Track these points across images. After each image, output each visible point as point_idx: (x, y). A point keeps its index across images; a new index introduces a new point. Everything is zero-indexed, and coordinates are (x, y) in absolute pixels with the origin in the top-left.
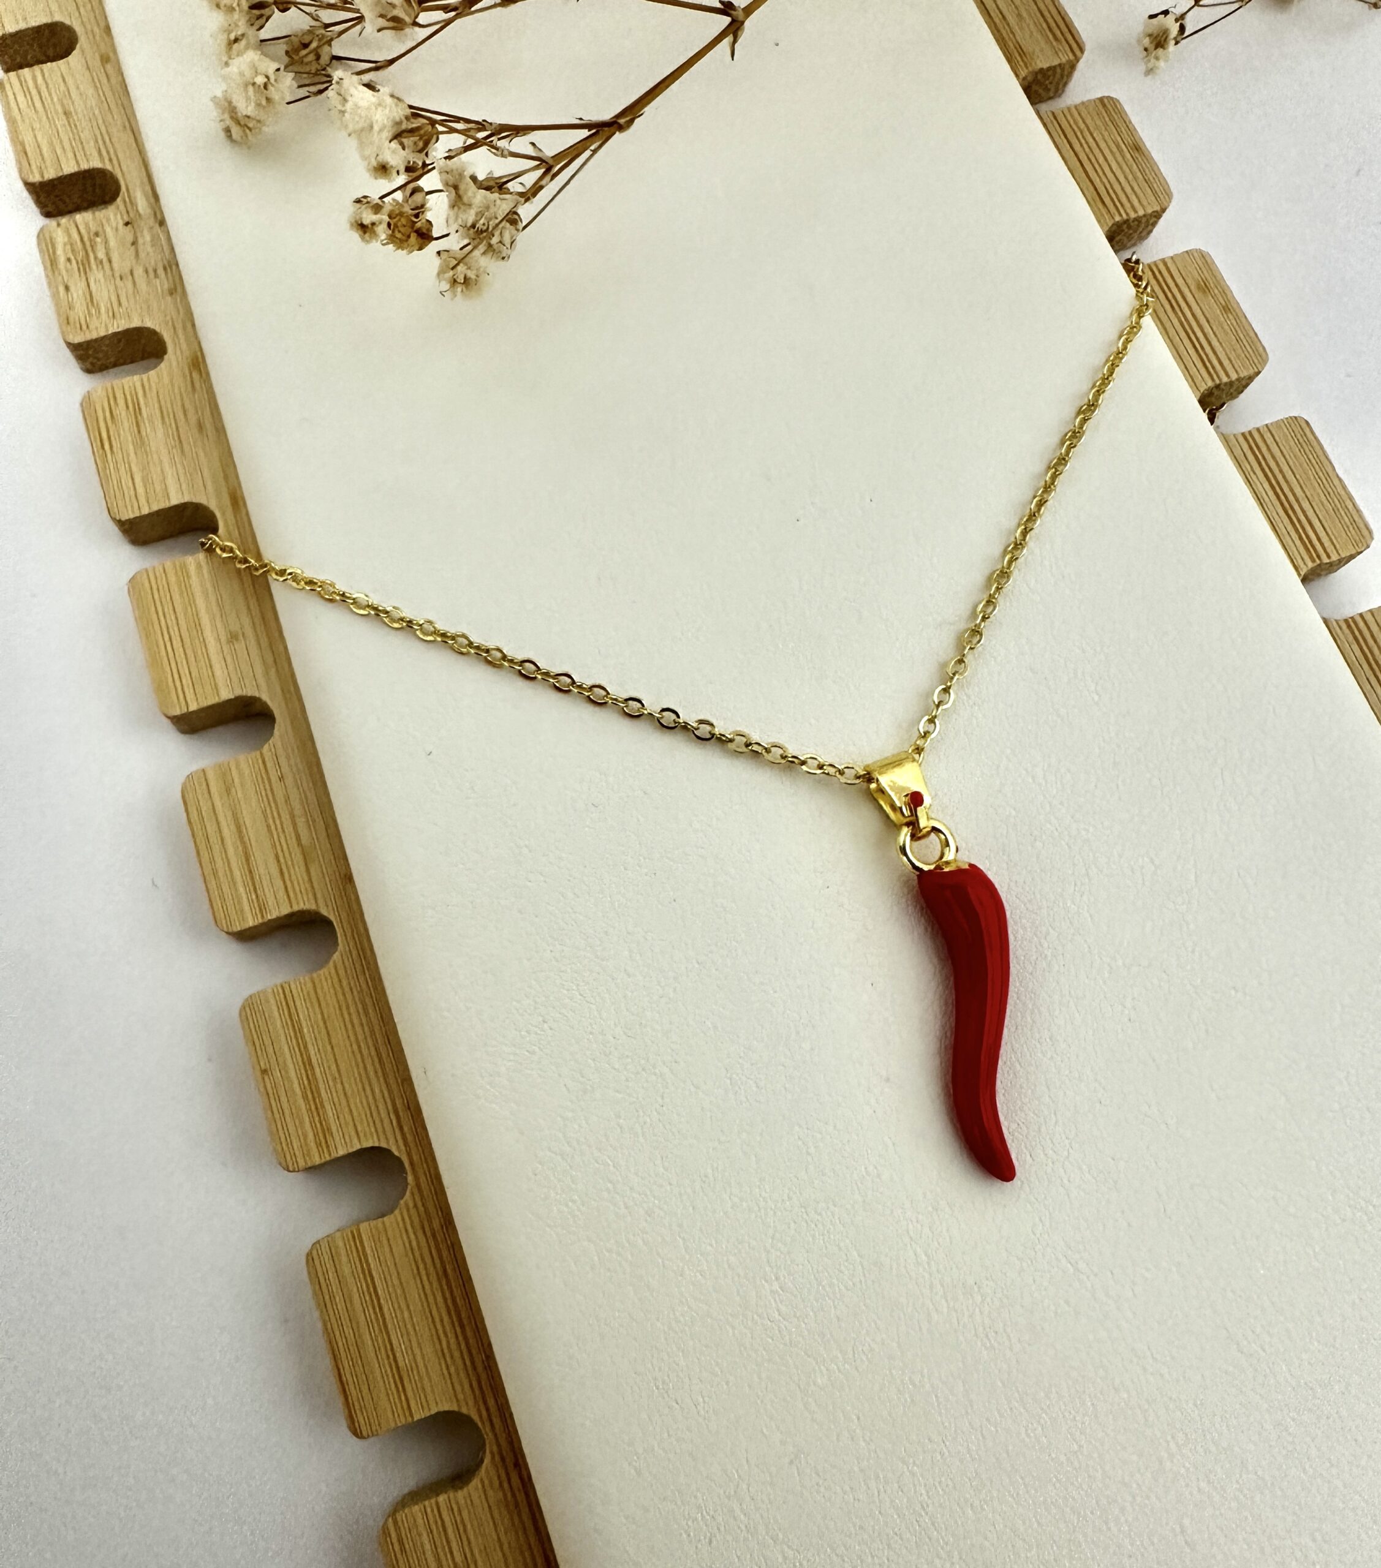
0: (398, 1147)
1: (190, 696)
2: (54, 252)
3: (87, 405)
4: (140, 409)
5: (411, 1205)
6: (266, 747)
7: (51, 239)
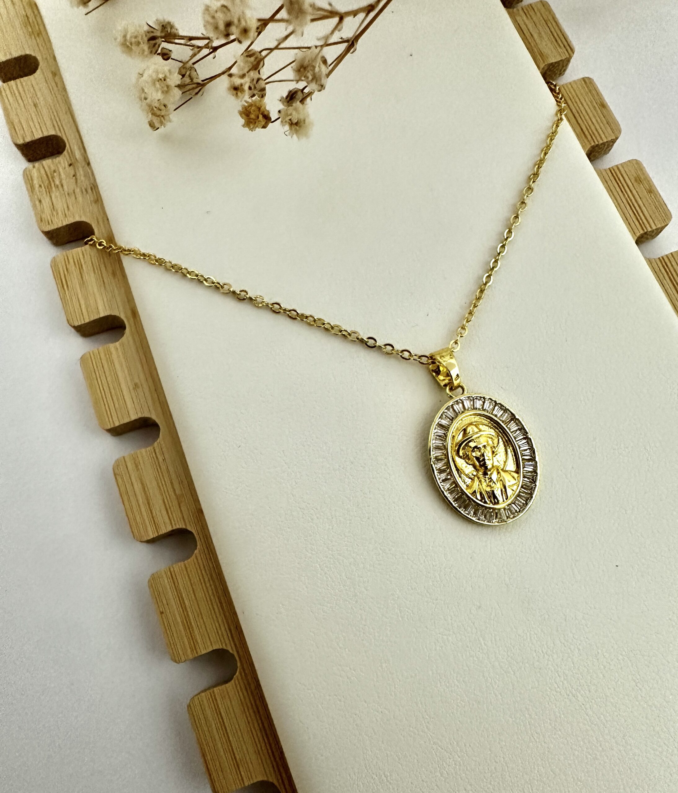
0: (232, 648)
1: (115, 418)
2: (33, 183)
3: (54, 264)
4: (82, 266)
5: (240, 678)
6: (156, 444)
7: (30, 175)
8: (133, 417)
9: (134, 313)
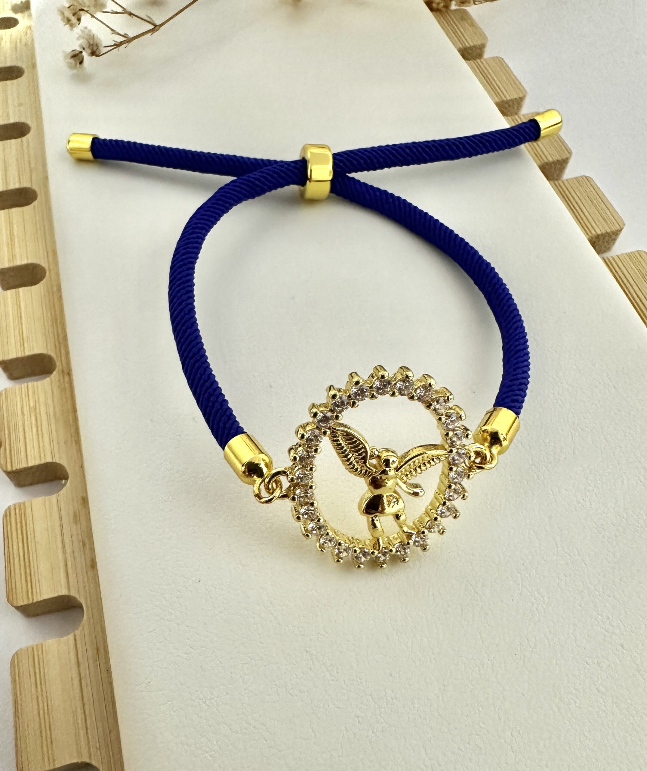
8: (12, 121)
9: (34, 66)
